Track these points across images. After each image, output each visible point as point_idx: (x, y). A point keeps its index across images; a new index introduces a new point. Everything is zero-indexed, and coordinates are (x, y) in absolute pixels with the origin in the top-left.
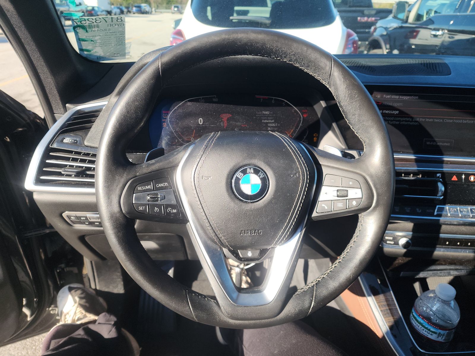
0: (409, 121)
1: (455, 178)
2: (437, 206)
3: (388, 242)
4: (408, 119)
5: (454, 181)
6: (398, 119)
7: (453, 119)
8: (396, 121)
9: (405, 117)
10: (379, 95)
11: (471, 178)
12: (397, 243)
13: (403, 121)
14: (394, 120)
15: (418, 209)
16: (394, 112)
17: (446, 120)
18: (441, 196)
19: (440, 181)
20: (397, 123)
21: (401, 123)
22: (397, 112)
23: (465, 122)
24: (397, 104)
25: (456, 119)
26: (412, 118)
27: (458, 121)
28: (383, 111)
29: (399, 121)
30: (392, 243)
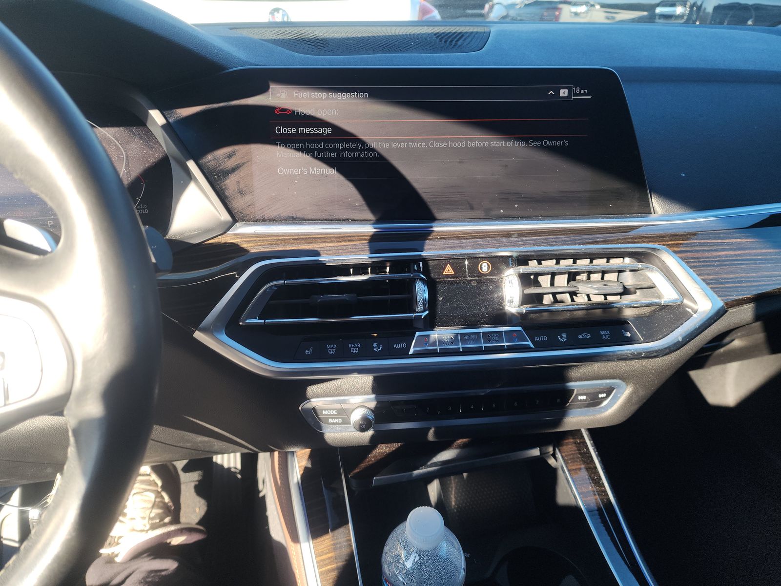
0: (356, 150)
1: (449, 270)
2: (417, 334)
3: (330, 421)
4: (353, 146)
5: (447, 276)
6: (333, 145)
7: (447, 140)
8: (330, 151)
9: (348, 141)
10: (283, 92)
11: (483, 266)
12: (346, 422)
13: (344, 150)
14: (324, 150)
15: (375, 345)
16: (321, 130)
17: (432, 144)
18: (423, 312)
19: (422, 279)
20: (332, 155)
21: (341, 154)
22: (329, 130)
23: (473, 144)
24: (325, 112)
25: (453, 140)
26: (363, 143)
27: (457, 144)
28: (297, 130)
29: (336, 150)
30: (339, 421)
